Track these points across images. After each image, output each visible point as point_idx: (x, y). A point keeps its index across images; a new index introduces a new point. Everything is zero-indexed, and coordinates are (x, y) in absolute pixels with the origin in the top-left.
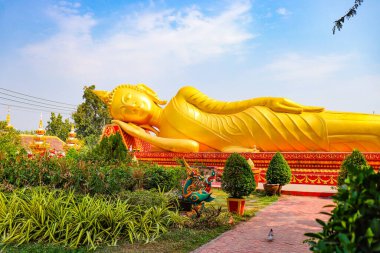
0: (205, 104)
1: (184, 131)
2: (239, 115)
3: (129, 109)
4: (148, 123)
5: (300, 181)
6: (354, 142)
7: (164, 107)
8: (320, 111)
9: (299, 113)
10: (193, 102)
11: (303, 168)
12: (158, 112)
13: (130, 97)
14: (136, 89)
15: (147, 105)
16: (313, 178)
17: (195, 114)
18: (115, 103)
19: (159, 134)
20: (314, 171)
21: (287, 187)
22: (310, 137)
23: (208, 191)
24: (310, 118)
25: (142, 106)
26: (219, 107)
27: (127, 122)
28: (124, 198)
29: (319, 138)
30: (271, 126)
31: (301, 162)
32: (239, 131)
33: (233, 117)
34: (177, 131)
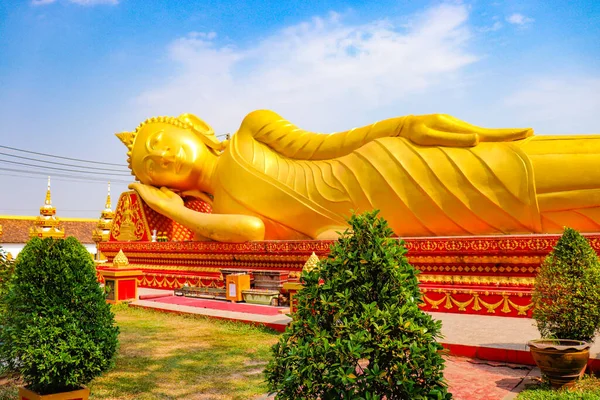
3: (157, 161)
4: (196, 187)
5: (462, 306)
8: (520, 136)
9: (468, 144)
10: (265, 140)
11: (470, 273)
12: (211, 164)
13: (159, 138)
14: (176, 123)
15: (191, 151)
16: (493, 299)
20: (495, 280)
24: (494, 157)
25: (181, 155)
27: (157, 186)
29: (516, 201)
31: (467, 260)
32: (345, 194)
33: (335, 164)
34: (233, 198)
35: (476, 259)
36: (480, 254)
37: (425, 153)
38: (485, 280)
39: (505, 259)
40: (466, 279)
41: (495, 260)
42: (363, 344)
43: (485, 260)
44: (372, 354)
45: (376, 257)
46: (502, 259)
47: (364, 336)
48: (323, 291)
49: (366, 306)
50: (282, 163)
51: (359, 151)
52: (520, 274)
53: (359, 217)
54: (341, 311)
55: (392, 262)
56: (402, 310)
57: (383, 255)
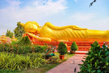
0: (53, 27)
1: (47, 35)
2: (63, 31)
3: (31, 29)
4: (36, 33)
5: (80, 50)
6: (95, 38)
7: (41, 28)
9: (80, 30)
10: (49, 27)
12: (39, 30)
14: (33, 23)
15: (36, 28)
16: (84, 49)
17: (50, 30)
18: (26, 27)
19: (39, 36)
21: (76, 52)
22: (83, 37)
23: (54, 53)
24: (83, 32)
25: (35, 28)
27: (30, 33)
28: (29, 55)
30: (72, 34)
31: (81, 44)
32: (63, 35)
34: (45, 35)
37: (74, 31)
38: (83, 47)
40: (81, 47)
43: (83, 44)
46: (85, 44)
52: (87, 46)
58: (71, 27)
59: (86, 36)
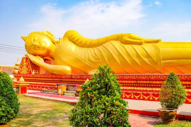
0: (79, 41)
1: (64, 60)
4: (48, 56)
5: (137, 97)
7: (57, 45)
8: (157, 42)
9: (140, 44)
10: (72, 40)
11: (140, 86)
12: (54, 48)
13: (36, 39)
15: (47, 43)
16: (147, 95)
18: (28, 43)
20: (148, 89)
25: (43, 45)
26: (88, 43)
27: (35, 55)
29: (155, 63)
31: (139, 82)
32: (99, 59)
33: (95, 49)
34: (61, 60)
35: (142, 82)
36: (143, 80)
37: (126, 46)
38: (144, 89)
39: (151, 82)
40: (138, 88)
41: (148, 82)
42: (102, 109)
43: (145, 82)
44: (105, 112)
45: (107, 80)
47: (102, 106)
48: (89, 91)
49: (103, 96)
50: (78, 48)
51: (104, 45)
52: (156, 87)
53: (102, 67)
54: (95, 98)
55: (112, 82)
56: (115, 98)
57: (109, 79)
58: (119, 39)
59: (155, 60)
